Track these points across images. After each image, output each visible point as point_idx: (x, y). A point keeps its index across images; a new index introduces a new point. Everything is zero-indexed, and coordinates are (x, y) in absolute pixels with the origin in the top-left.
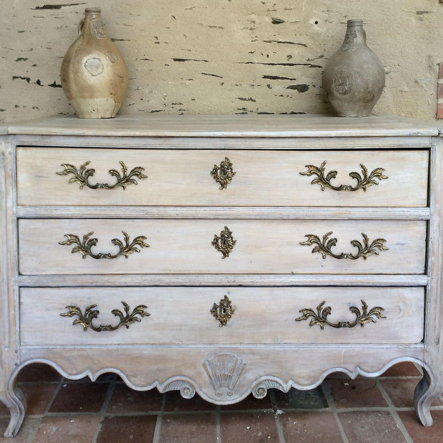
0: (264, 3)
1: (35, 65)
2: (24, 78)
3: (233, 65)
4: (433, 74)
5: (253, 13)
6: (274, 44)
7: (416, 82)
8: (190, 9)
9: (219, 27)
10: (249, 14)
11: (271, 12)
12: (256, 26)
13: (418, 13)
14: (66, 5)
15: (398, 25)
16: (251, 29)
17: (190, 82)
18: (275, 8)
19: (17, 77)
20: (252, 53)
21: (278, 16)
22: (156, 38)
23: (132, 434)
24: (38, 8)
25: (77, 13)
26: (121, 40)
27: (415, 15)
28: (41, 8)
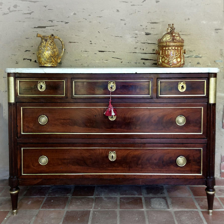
0: (141, 26)
1: (34, 54)
2: (29, 59)
3: (127, 54)
4: (223, 58)
5: (136, 30)
6: (146, 44)
7: (215, 61)
8: (107, 28)
9: (120, 37)
10: (135, 31)
11: (145, 30)
12: (138, 36)
13: (216, 30)
14: (48, 26)
16: (135, 37)
17: (107, 61)
18: (147, 28)
19: (25, 59)
20: (135, 48)
21: (148, 31)
22: (91, 41)
23: (79, 218)
24: (35, 28)
25: (53, 30)
26: (74, 42)
27: (214, 30)
28: (37, 28)
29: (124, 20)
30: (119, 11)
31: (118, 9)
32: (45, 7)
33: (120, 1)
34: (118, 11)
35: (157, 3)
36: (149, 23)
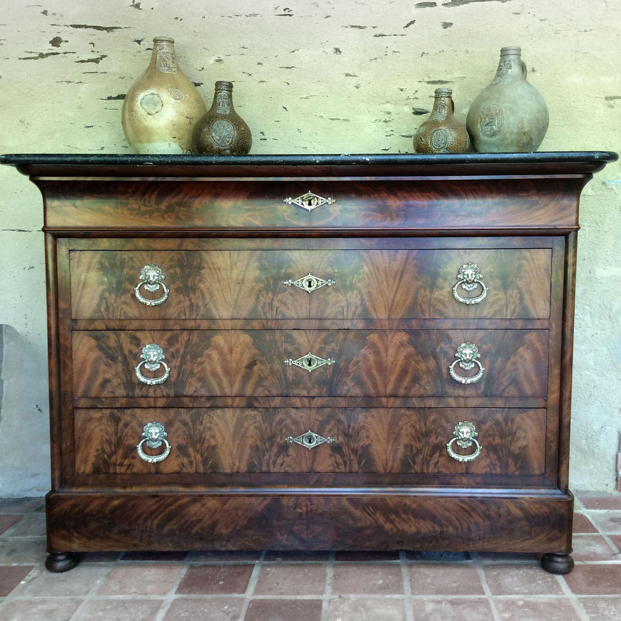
0: (402, 90)
5: (388, 102)
7: (604, 183)
8: (306, 98)
9: (344, 120)
10: (383, 104)
11: (411, 100)
12: (392, 118)
13: (607, 98)
15: (581, 114)
16: (385, 121)
18: (417, 95)
20: (386, 150)
21: (420, 105)
22: (262, 133)
23: (223, 580)
24: (110, 98)
27: (604, 101)
28: (115, 98)
29: (354, 76)
30: (340, 52)
31: (337, 47)
32: (139, 42)
33: (345, 25)
34: (337, 51)
35: (445, 28)
36: (425, 84)
